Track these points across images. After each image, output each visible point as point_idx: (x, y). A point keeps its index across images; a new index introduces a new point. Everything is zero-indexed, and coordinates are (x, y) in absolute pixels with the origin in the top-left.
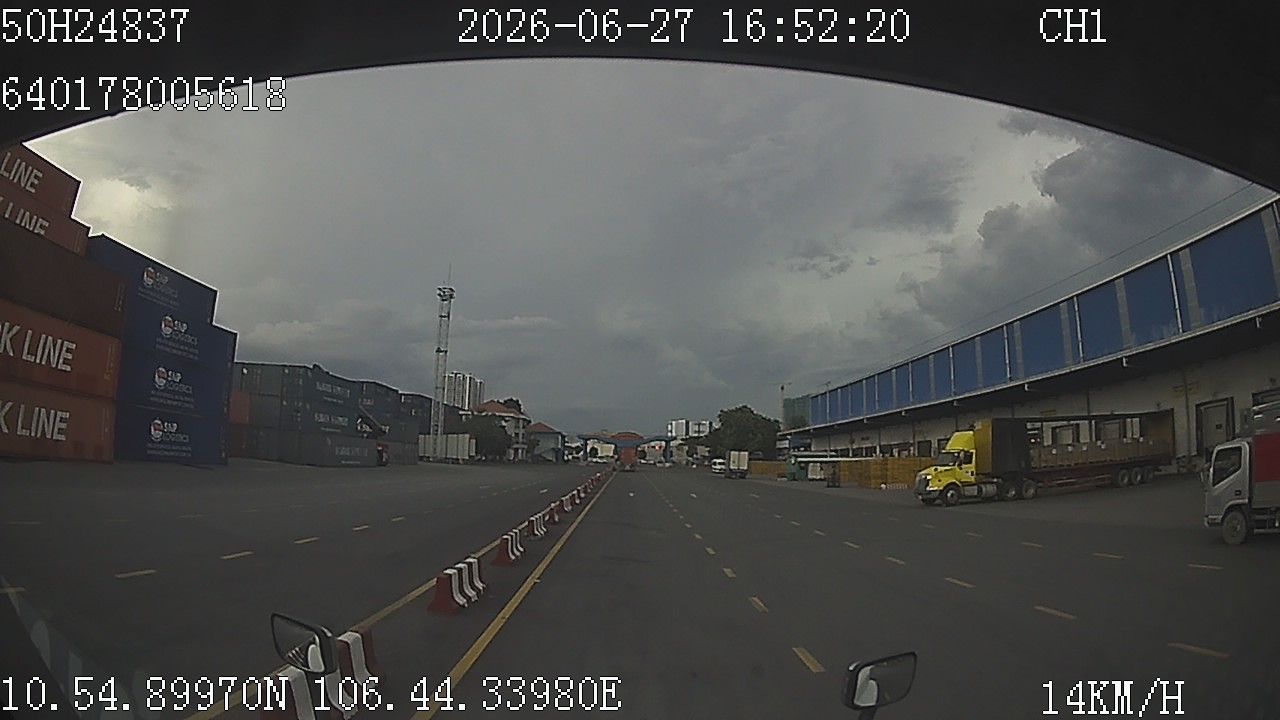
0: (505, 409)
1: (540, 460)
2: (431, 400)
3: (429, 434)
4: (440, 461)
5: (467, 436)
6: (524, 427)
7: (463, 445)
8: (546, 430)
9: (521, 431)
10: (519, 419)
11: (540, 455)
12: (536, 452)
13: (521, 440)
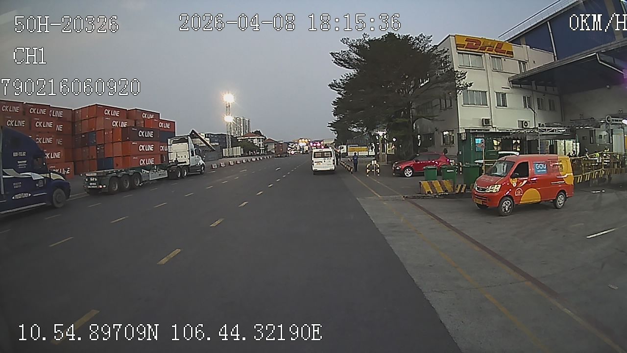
0: (255, 135)
1: (270, 153)
2: (226, 135)
3: (226, 148)
4: (231, 157)
5: (240, 147)
6: (262, 141)
7: (238, 151)
8: (272, 141)
9: (261, 143)
10: (260, 139)
11: (270, 151)
12: (268, 150)
13: (261, 146)
